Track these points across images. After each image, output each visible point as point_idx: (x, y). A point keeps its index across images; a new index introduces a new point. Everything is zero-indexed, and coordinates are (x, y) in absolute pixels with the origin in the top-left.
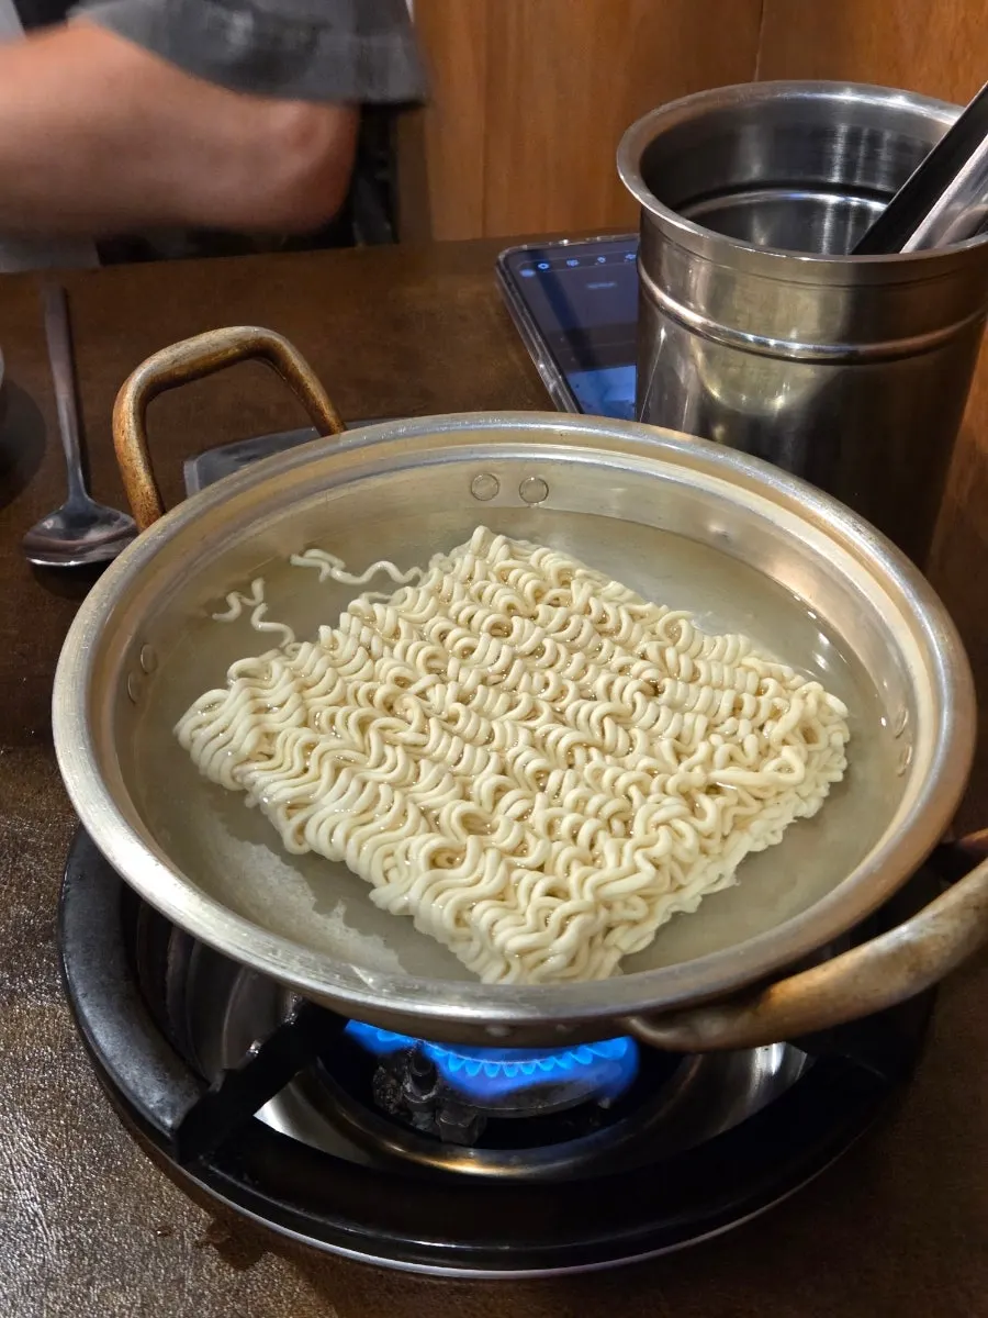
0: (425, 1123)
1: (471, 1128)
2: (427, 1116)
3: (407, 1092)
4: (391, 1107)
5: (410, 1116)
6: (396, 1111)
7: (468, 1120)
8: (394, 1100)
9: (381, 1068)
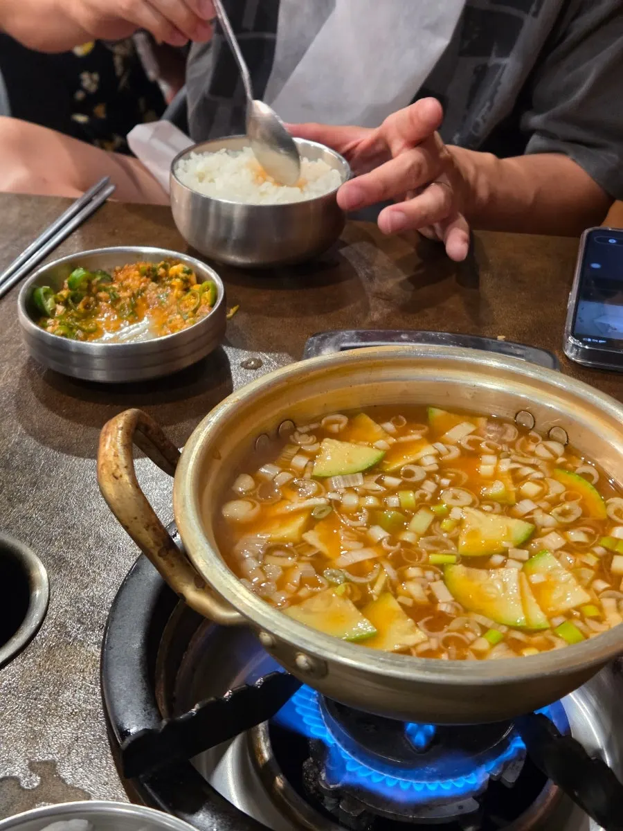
0: (332, 805)
1: (359, 817)
2: (333, 801)
3: (321, 780)
4: (311, 788)
5: (322, 798)
6: (314, 791)
7: (359, 812)
8: (313, 783)
9: (311, 759)
